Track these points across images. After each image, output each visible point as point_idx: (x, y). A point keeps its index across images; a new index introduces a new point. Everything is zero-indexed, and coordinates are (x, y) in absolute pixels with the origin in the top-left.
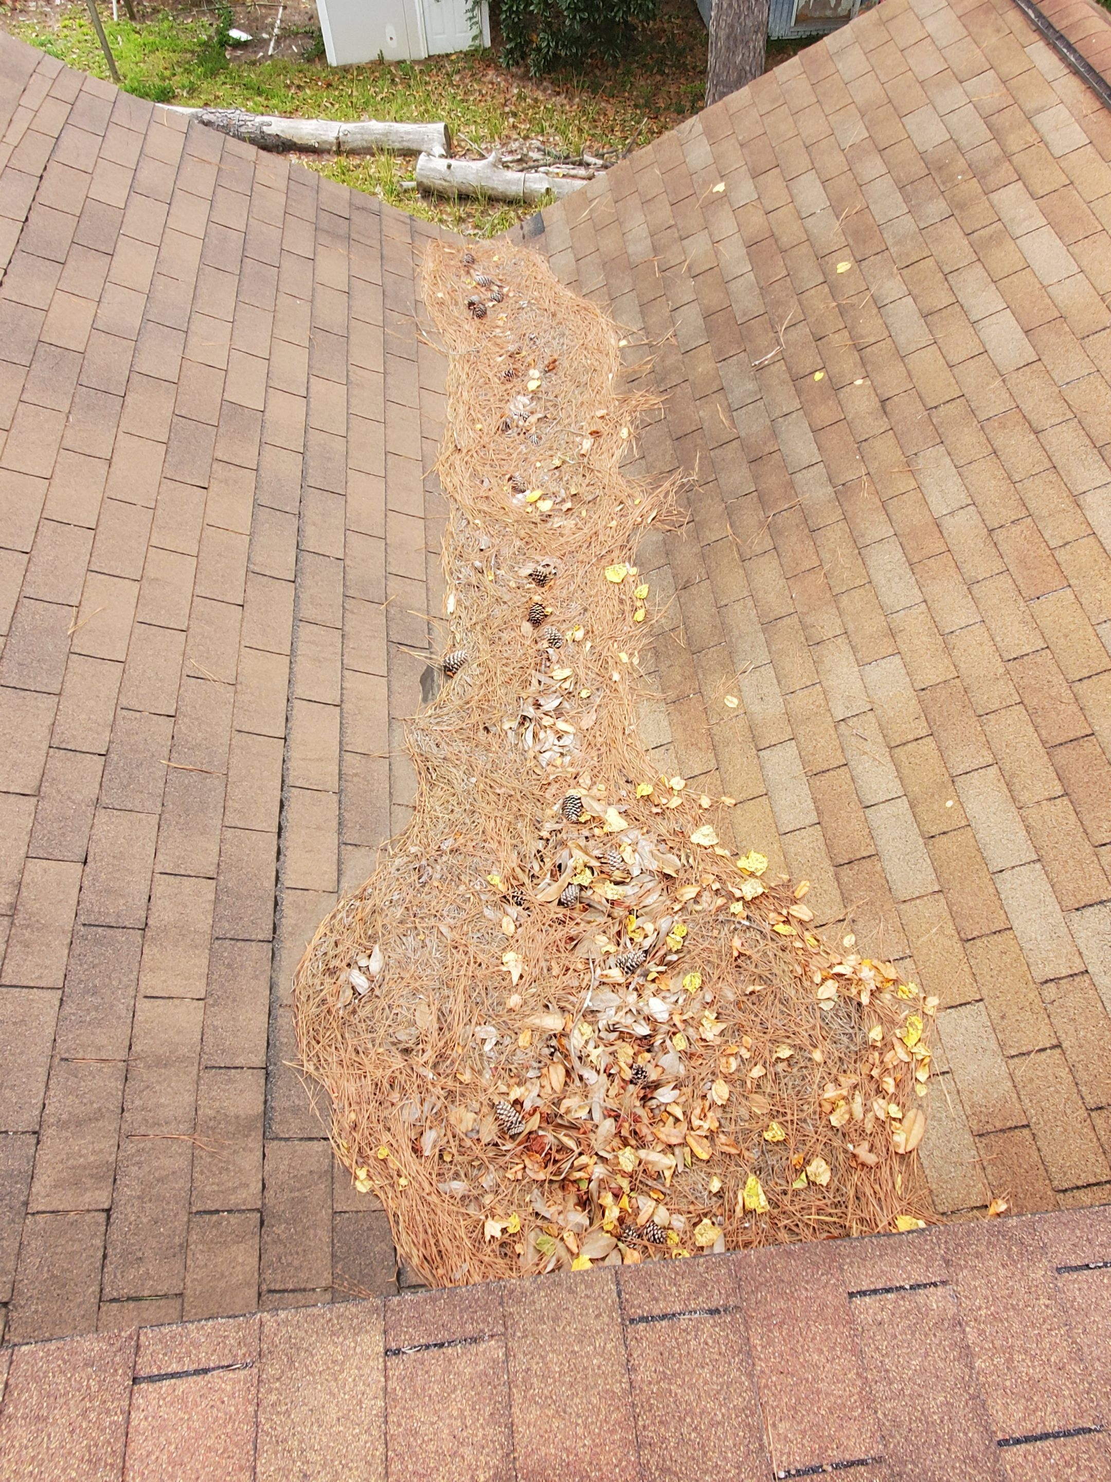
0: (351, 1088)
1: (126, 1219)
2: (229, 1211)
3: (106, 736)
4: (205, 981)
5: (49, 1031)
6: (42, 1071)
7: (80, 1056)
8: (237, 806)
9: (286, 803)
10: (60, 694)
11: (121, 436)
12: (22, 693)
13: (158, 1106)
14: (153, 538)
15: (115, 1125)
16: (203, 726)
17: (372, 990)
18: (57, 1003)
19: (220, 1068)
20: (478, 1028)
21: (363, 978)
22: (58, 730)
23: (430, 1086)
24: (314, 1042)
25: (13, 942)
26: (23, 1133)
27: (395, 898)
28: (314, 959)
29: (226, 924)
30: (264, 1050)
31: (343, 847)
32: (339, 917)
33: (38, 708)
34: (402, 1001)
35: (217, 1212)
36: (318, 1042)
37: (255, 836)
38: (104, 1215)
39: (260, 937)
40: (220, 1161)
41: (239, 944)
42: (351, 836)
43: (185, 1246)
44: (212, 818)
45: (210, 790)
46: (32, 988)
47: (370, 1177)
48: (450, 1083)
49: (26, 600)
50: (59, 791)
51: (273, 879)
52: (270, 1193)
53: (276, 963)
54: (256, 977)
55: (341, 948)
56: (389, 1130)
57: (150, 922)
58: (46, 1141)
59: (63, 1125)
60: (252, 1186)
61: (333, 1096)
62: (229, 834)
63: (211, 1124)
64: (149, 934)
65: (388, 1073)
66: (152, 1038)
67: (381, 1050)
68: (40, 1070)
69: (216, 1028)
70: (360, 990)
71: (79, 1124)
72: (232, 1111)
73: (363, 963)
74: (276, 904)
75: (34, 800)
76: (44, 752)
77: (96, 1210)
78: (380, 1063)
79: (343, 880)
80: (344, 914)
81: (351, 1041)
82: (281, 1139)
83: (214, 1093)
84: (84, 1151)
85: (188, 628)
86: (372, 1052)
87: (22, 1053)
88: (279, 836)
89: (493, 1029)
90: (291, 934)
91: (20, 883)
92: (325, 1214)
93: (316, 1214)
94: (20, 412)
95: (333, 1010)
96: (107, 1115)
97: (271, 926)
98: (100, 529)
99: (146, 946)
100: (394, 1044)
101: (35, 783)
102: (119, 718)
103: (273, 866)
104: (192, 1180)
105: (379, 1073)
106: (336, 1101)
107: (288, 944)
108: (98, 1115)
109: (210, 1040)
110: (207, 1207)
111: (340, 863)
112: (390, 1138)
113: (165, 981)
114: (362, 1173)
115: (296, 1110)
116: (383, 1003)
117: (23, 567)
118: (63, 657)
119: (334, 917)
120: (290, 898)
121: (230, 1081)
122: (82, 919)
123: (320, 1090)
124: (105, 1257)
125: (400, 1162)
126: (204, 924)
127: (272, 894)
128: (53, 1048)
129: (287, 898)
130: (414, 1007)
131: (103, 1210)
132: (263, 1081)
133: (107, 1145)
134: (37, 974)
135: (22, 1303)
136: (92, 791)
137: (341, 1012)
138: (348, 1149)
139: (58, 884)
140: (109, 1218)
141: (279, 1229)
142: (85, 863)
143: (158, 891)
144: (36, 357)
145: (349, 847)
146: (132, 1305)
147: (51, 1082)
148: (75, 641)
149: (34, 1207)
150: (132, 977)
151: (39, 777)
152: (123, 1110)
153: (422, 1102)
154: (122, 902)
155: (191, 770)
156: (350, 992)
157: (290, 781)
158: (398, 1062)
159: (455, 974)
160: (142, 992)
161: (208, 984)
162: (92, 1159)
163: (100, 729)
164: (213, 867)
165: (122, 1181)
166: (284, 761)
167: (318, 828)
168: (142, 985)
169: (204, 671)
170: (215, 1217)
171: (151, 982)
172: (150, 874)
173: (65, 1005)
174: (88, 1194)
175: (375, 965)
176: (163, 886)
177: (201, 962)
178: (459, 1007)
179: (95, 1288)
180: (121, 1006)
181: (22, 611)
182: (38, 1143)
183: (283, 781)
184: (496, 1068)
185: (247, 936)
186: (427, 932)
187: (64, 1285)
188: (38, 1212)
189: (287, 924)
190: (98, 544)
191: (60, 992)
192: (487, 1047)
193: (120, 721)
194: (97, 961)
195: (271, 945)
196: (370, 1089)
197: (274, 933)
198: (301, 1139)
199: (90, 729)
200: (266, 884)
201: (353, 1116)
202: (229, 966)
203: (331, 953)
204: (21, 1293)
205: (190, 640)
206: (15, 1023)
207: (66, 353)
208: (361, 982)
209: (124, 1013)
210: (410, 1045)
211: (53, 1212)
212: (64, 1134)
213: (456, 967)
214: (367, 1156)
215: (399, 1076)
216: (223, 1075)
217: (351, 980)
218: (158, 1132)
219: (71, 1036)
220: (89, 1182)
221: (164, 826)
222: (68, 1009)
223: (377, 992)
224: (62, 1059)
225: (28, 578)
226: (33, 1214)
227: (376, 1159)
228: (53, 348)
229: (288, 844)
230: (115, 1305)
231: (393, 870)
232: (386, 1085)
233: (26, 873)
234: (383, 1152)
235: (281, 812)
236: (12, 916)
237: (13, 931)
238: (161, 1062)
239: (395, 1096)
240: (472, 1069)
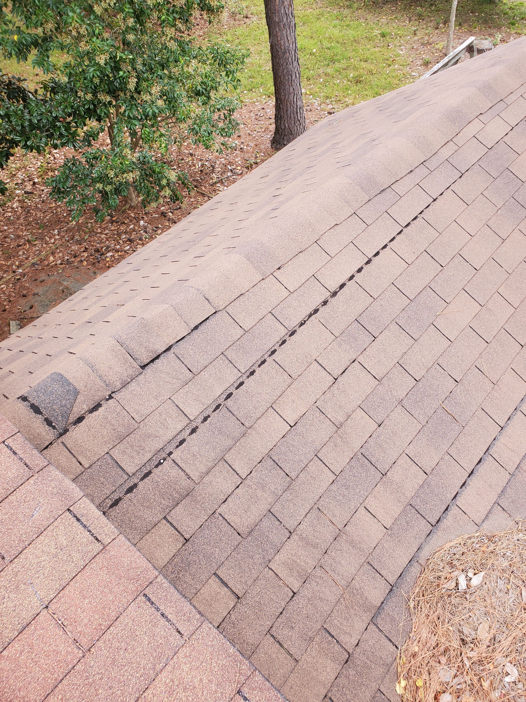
0: (425, 634)
1: (298, 604)
2: (338, 642)
3: (423, 373)
4: (393, 521)
5: (322, 491)
6: (309, 507)
7: (325, 513)
8: (459, 446)
9: (483, 461)
10: (416, 341)
11: (516, 231)
12: (402, 331)
13: (340, 563)
14: (501, 288)
15: (319, 557)
16: (468, 396)
17: (466, 593)
18: (332, 481)
19: (374, 568)
20: (509, 664)
21: (465, 582)
22: (405, 357)
23: (465, 673)
24: (421, 594)
25: (332, 440)
26: (286, 528)
27: (508, 554)
28: (447, 552)
29: (419, 501)
30: (397, 577)
31: (497, 505)
32: (472, 540)
33: (404, 341)
34: (477, 612)
35: (333, 637)
36: (423, 596)
37: (458, 467)
38: (292, 594)
39: (429, 520)
40: (348, 613)
41: (418, 515)
42: (504, 502)
43: (311, 639)
44: (444, 444)
45: (452, 430)
46: (327, 466)
47: (405, 688)
48: (475, 679)
49: (429, 288)
50: (389, 385)
51: (453, 496)
52: (358, 650)
53: (428, 538)
54: (415, 538)
55: (464, 557)
56: (430, 674)
57: (388, 474)
58: (291, 541)
59: (301, 538)
60: (353, 639)
61: (413, 629)
62: (447, 457)
63: (355, 591)
64: (384, 479)
65: (447, 644)
66: (356, 529)
67: (451, 628)
68: (308, 506)
69: (383, 547)
70: (460, 588)
71: (307, 543)
72: (366, 594)
73: (470, 575)
74: (447, 509)
75: (378, 382)
76: (394, 363)
77: (290, 589)
78: (447, 635)
79: (486, 522)
80: (476, 540)
81: (440, 611)
82: (378, 627)
83: (364, 578)
84: (302, 558)
85: (490, 342)
86: (446, 625)
87: (306, 492)
88: (469, 476)
89: (517, 672)
90: (444, 530)
91: (350, 416)
92: (374, 686)
93: (371, 681)
94: (478, 199)
95: (441, 586)
96: (319, 549)
97: (438, 519)
98: (480, 271)
99: (379, 484)
100: (459, 631)
101: (382, 375)
102: (433, 367)
103: (457, 489)
104: (332, 611)
105: (443, 640)
106: (413, 633)
107: (439, 534)
108: (315, 546)
109: (378, 551)
110: (330, 630)
111: (490, 512)
112: (427, 679)
113: (377, 507)
114: (403, 683)
115: (393, 619)
116: (467, 605)
117: (437, 272)
118: (428, 324)
119: (470, 538)
120: (455, 511)
121: (374, 578)
122: (363, 450)
123: (409, 621)
124: (281, 613)
125: (425, 697)
126: (410, 493)
127: (448, 502)
128: (318, 501)
129: (454, 510)
130: (481, 620)
131: (293, 591)
132: (387, 591)
133: (312, 563)
134: (332, 462)
135: (244, 603)
136: (401, 394)
137: (444, 590)
138: (404, 664)
139: (363, 428)
140: (293, 597)
141: (352, 672)
142: (380, 426)
143: (400, 462)
144: (501, 176)
145: (499, 507)
146: (278, 646)
147: (308, 515)
148: (438, 319)
149: (271, 565)
150: (366, 494)
151: (385, 373)
152: (326, 553)
153: (455, 676)
154: (383, 455)
155: (449, 414)
156: (454, 584)
157: (491, 451)
158: (456, 644)
159: (515, 623)
160: (365, 504)
161: (393, 523)
162: (303, 564)
163: (422, 368)
164: (430, 469)
165: (307, 585)
166: (495, 439)
167: (490, 486)
168: (367, 501)
169: (484, 369)
170: (330, 638)
171: (371, 503)
172: (402, 451)
173: (333, 484)
174: (292, 579)
175: (476, 581)
176: (404, 461)
177: (397, 510)
178: (506, 643)
179: (270, 623)
180: (353, 504)
181: (424, 292)
182: (289, 538)
183: (488, 449)
184: (505, 695)
185: (424, 514)
186: (514, 587)
187: (261, 611)
188: (271, 569)
189: (445, 523)
190: (474, 278)
191: (335, 477)
192: (507, 679)
193: (433, 369)
194: (356, 475)
195: (431, 528)
196: (434, 644)
197: (437, 523)
198: (386, 636)
199: (419, 365)
200: (448, 495)
201: (416, 649)
202: (407, 523)
203: (457, 556)
204: (246, 599)
205: (488, 349)
206: (311, 477)
207: (516, 179)
208: (463, 585)
209: (352, 508)
210: (468, 640)
211: (276, 574)
212: (300, 543)
213: (518, 620)
214: (411, 677)
215: (452, 651)
216: (372, 572)
217: (459, 579)
218: (332, 575)
219: (327, 500)
220: (295, 574)
221: (421, 433)
222: (334, 487)
223: (468, 596)
224: (318, 508)
225: (436, 278)
226: (269, 568)
227: (415, 682)
228: (511, 174)
229: (470, 483)
230: (272, 639)
231: (516, 538)
232: (442, 649)
233: (354, 413)
234: (420, 683)
235: (477, 464)
236: (339, 428)
237: (335, 435)
238: (352, 543)
239: (443, 660)
240: (491, 683)
